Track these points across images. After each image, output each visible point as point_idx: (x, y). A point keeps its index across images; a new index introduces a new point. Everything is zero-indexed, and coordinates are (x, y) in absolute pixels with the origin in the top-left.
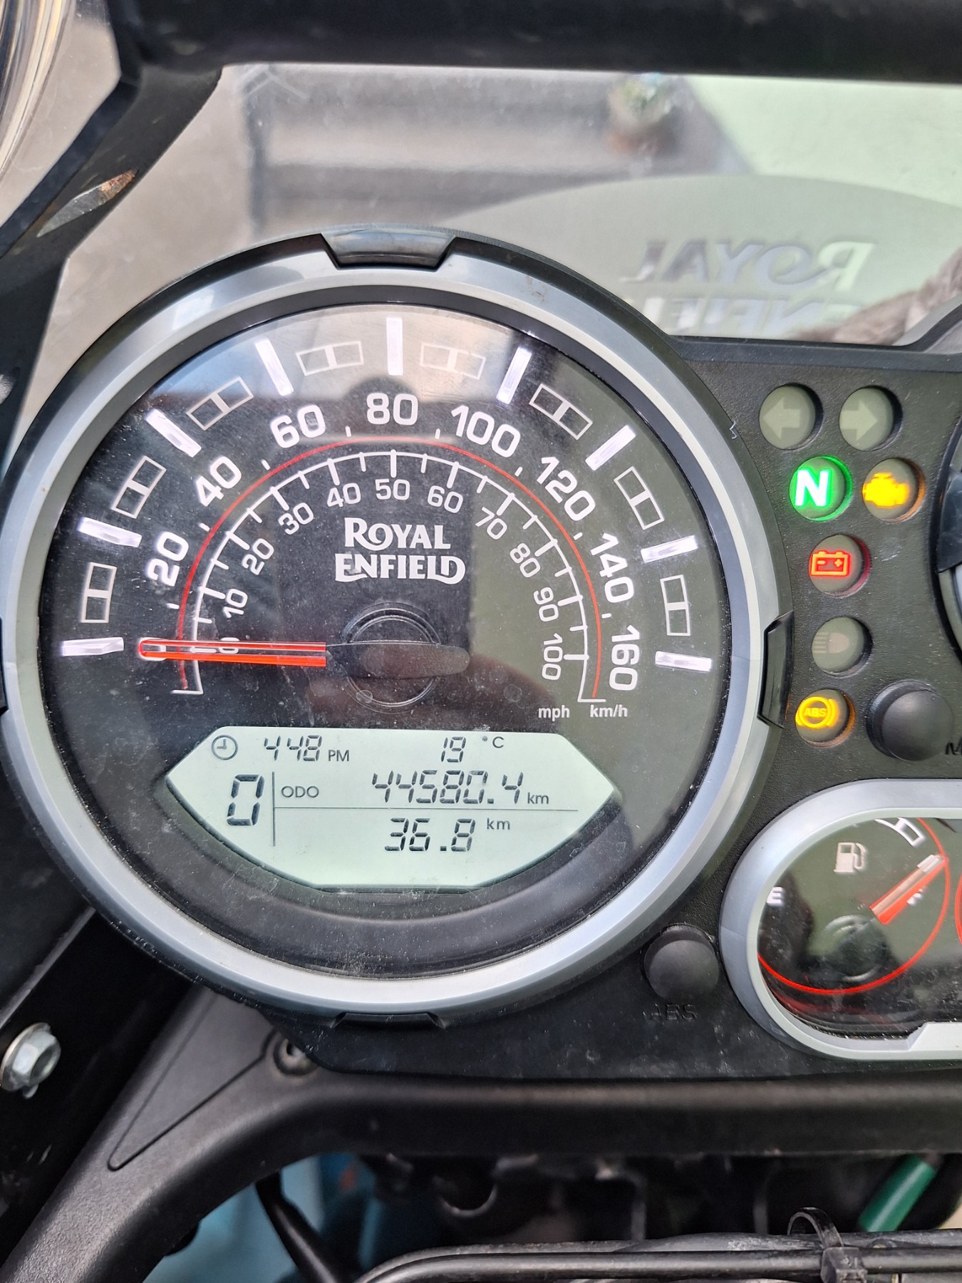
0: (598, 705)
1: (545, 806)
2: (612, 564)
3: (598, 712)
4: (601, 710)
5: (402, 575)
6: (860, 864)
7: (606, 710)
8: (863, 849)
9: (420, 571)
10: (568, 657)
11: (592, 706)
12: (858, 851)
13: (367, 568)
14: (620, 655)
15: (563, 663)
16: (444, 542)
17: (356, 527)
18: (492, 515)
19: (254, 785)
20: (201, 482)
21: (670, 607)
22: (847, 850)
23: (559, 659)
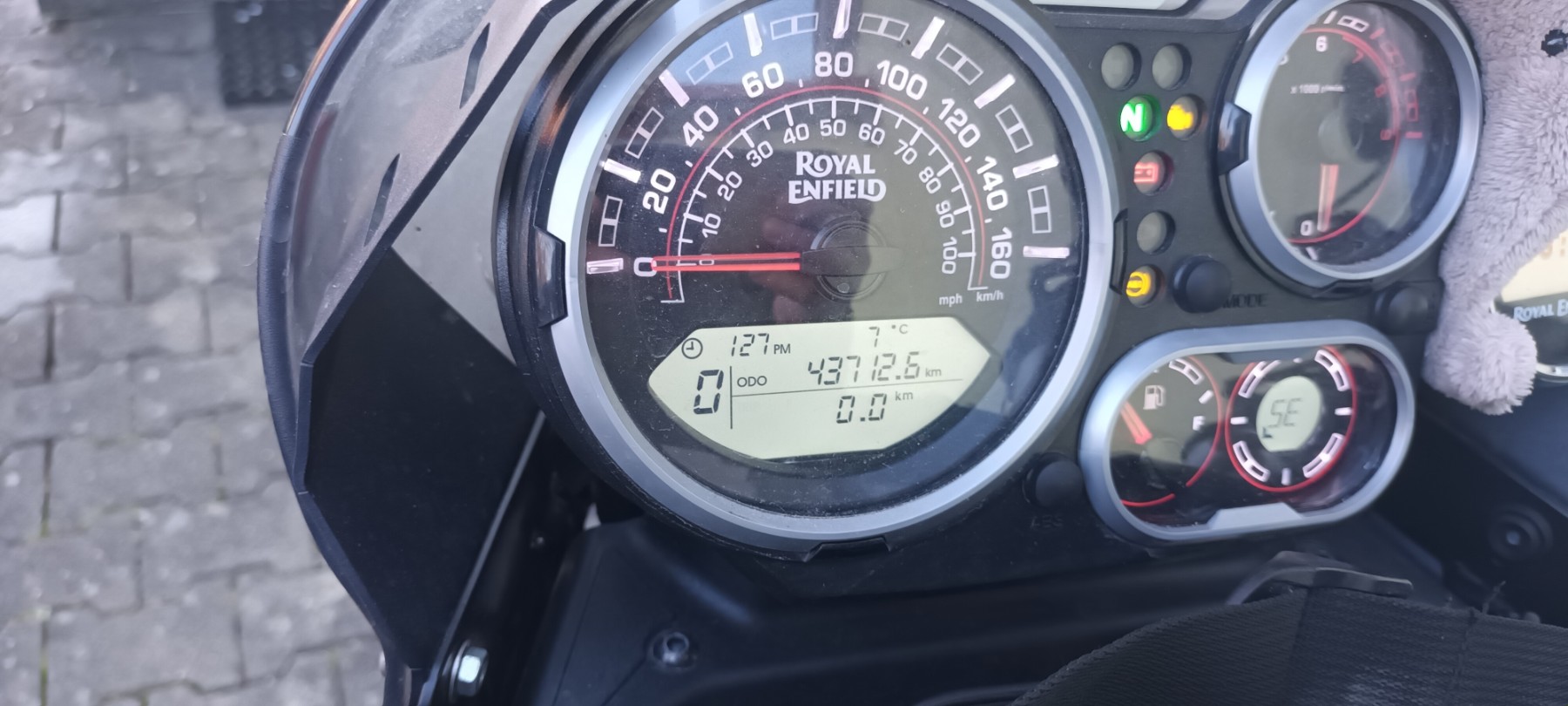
0: (982, 292)
1: (938, 378)
2: (993, 180)
3: (982, 297)
4: (985, 295)
5: (839, 196)
6: (1160, 401)
7: (988, 295)
8: (1162, 390)
9: (852, 193)
10: (962, 255)
11: (978, 293)
12: (1159, 391)
13: (813, 191)
14: (998, 251)
15: (958, 260)
16: (871, 168)
17: (805, 160)
18: (906, 145)
19: (715, 378)
20: (687, 127)
21: (1035, 211)
22: (1152, 391)
23: (954, 257)
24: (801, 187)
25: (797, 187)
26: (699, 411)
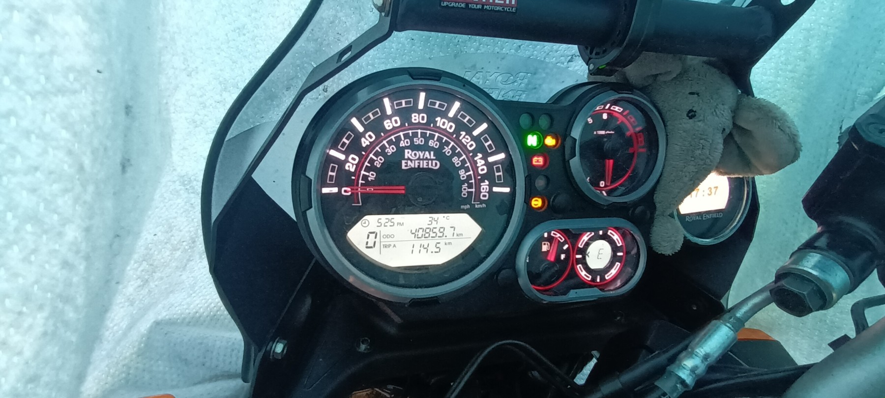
24: (407, 163)
25: (405, 163)
26: (367, 247)
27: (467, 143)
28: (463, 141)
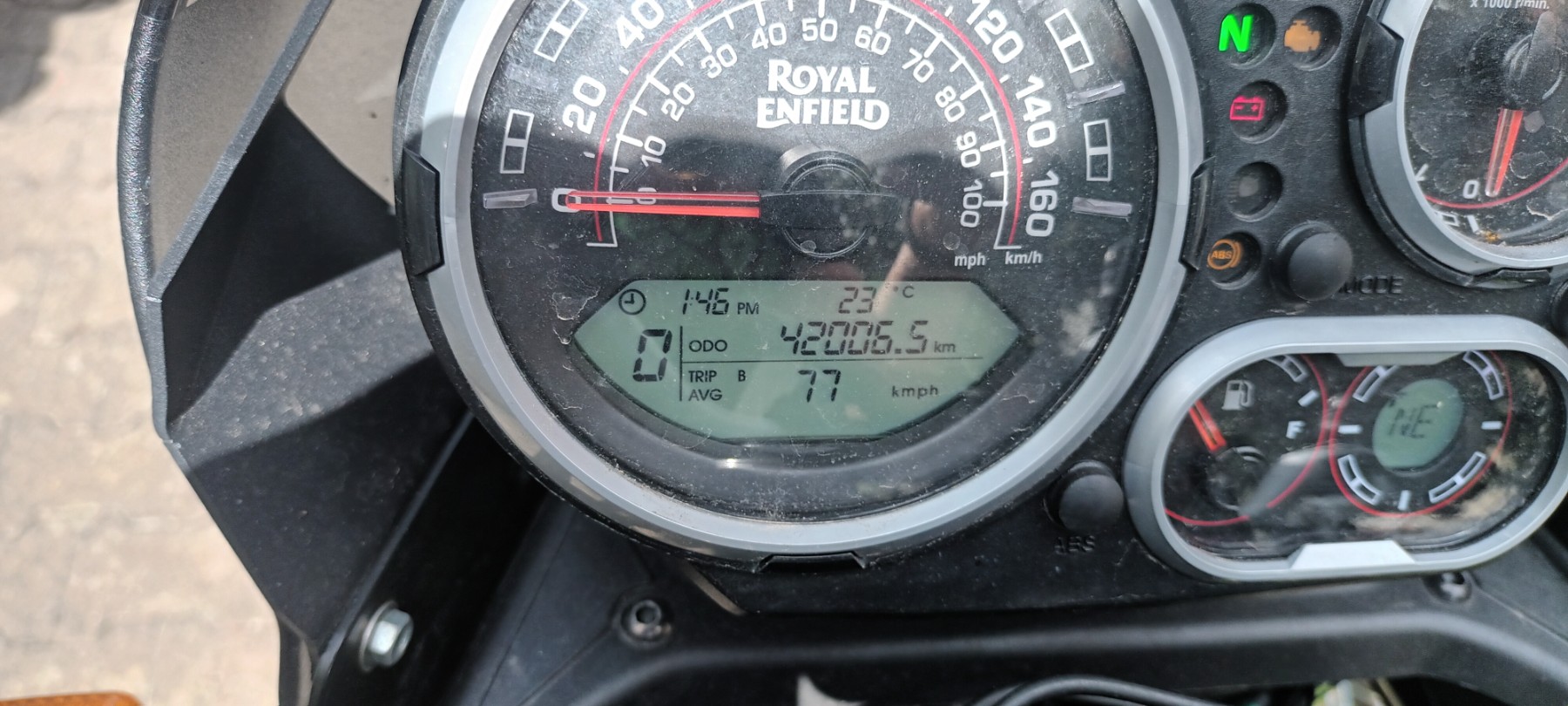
0: (1013, 252)
1: (951, 354)
2: (1037, 108)
3: (1013, 259)
4: (1016, 256)
5: (824, 120)
6: (1246, 400)
7: (1021, 256)
8: (1250, 386)
10: (988, 204)
11: (1008, 253)
12: (1246, 388)
13: (790, 113)
14: (1039, 200)
15: (982, 210)
16: (870, 84)
17: (781, 70)
18: (918, 56)
19: (661, 339)
20: (621, 22)
21: (1091, 152)
22: (1236, 387)
23: (978, 206)
24: (774, 107)
25: (769, 106)
26: (638, 378)
27: (994, 37)
28: (979, 29)
